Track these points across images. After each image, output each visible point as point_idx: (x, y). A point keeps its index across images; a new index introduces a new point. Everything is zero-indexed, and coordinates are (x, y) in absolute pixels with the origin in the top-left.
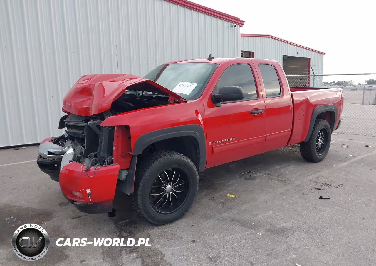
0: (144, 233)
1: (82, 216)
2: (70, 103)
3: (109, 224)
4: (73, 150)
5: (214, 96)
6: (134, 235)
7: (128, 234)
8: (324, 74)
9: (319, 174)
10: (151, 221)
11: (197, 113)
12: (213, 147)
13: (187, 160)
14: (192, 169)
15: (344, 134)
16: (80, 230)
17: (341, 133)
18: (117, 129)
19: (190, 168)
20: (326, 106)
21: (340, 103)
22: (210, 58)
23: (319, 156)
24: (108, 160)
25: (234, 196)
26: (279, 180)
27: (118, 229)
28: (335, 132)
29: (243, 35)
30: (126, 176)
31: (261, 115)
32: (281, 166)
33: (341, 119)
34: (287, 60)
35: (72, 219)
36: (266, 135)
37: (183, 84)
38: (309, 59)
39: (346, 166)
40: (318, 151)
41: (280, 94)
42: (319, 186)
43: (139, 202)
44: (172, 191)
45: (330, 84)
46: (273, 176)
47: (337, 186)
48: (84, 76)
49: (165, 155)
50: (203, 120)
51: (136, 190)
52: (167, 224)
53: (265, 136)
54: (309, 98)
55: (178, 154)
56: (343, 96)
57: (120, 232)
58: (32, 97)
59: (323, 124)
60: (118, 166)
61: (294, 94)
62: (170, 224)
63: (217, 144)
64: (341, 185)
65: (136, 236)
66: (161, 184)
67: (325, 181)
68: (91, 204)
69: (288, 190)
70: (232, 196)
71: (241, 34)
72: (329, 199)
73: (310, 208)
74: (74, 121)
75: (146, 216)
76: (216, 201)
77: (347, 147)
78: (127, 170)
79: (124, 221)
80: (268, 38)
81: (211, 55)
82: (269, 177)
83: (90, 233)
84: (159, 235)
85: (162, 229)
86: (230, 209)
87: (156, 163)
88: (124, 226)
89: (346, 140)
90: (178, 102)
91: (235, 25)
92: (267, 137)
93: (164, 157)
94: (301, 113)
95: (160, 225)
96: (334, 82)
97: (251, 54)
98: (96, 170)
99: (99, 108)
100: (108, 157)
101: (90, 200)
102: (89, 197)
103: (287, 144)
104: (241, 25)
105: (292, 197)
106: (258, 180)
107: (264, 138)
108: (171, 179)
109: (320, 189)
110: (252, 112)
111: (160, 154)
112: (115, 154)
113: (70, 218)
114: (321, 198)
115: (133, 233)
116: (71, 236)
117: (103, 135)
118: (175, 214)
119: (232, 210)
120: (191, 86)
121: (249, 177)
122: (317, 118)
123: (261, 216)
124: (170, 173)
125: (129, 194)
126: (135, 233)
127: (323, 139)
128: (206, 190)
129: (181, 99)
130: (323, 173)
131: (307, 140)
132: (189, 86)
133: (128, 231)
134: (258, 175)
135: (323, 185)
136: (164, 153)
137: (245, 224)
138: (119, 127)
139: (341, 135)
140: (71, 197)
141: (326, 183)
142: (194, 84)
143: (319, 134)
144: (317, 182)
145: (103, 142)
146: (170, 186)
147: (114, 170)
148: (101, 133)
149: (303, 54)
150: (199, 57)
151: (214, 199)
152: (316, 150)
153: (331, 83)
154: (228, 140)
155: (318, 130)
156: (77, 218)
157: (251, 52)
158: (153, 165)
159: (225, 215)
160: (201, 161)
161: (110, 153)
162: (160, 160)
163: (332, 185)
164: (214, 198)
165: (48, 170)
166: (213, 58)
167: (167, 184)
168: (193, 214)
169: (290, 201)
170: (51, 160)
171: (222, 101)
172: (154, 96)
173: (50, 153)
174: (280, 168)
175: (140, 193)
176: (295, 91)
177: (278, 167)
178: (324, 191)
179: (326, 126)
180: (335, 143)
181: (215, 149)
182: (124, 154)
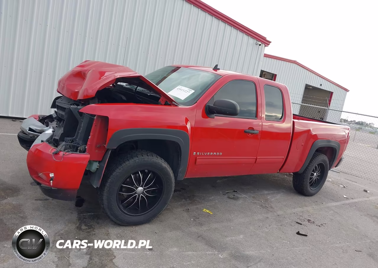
0: (104, 230)
1: (48, 199)
2: (64, 85)
3: (72, 213)
4: (52, 131)
5: (209, 106)
6: (93, 230)
7: (87, 228)
8: (343, 110)
9: (305, 209)
10: (114, 219)
11: (187, 121)
12: (196, 158)
13: (165, 165)
14: (169, 175)
15: (346, 173)
16: (40, 213)
17: (343, 172)
18: (97, 118)
19: (167, 174)
20: (329, 141)
21: (344, 141)
22: (216, 68)
23: (311, 190)
24: (81, 148)
25: (209, 212)
26: (262, 206)
27: (79, 220)
28: (334, 169)
29: (266, 56)
30: (97, 168)
31: (255, 136)
32: (269, 192)
33: (342, 158)
34: (309, 89)
35: (37, 200)
36: (257, 158)
37: (181, 88)
38: (331, 93)
39: (336, 206)
40: (311, 185)
41: (281, 118)
42: (301, 220)
43: (105, 198)
44: (143, 193)
45: (349, 122)
46: (258, 200)
47: (319, 224)
48: (87, 61)
49: (143, 156)
50: (192, 128)
51: (103, 184)
52: (130, 226)
53: (255, 158)
54: (311, 129)
55: (157, 157)
56: (349, 135)
57: (80, 224)
58: (41, 73)
59: (322, 158)
60: (89, 156)
61: (296, 121)
62: (134, 227)
63: (202, 156)
64: (324, 225)
65: (95, 231)
66: (133, 184)
67: (309, 217)
68: (55, 189)
69: (268, 218)
70: (208, 211)
71: (265, 54)
72: (306, 236)
73: (284, 241)
74: (64, 103)
75: (109, 214)
76: (190, 213)
77: (344, 187)
78: (99, 162)
79: (89, 214)
80: (294, 64)
81: (217, 66)
82: (253, 200)
83: (50, 218)
84: (118, 235)
85: (123, 229)
86: (201, 225)
87: (130, 161)
88: (86, 219)
89: (346, 180)
90: (170, 105)
91: (260, 43)
92: (257, 160)
93: (140, 157)
94: (299, 142)
95: (123, 226)
96: (354, 121)
97: (273, 77)
98: (64, 156)
99: (85, 94)
100: (83, 145)
101: (51, 184)
102: (51, 182)
103: (279, 171)
104: (266, 45)
105: (270, 226)
106: (240, 202)
107: (255, 160)
108: (144, 181)
109: (301, 224)
110: (246, 130)
111: (138, 153)
112: (89, 144)
113: (36, 199)
114: (298, 233)
115: (93, 228)
116: (29, 217)
117: (83, 121)
118: (141, 218)
119: (202, 225)
120: (188, 92)
121: (233, 197)
122: (316, 151)
123: (229, 238)
124: (145, 175)
125: (95, 187)
126: (95, 228)
127: (318, 174)
128: (184, 200)
129: (174, 103)
130: (309, 209)
131: (302, 171)
132: (186, 92)
133: (88, 225)
134: (242, 196)
135: (306, 220)
136: (142, 153)
137: (210, 244)
138: (99, 116)
139: (343, 174)
140: (36, 177)
141: (309, 219)
142: (191, 91)
143: (316, 167)
144: (300, 216)
145: (81, 129)
146: (142, 188)
147: (84, 159)
148: (82, 120)
149: (326, 87)
150: (204, 65)
151: (188, 211)
152: (308, 183)
153: (351, 121)
154: (215, 153)
155: (315, 163)
156: (43, 200)
157: (274, 74)
158: (127, 163)
159: (194, 229)
160: (180, 170)
161: (85, 142)
162: (136, 159)
163: (315, 222)
164: (188, 209)
165: (27, 146)
166: (219, 69)
167: (139, 185)
168: (161, 221)
169: (266, 229)
170: (31, 137)
171: (215, 113)
172: (149, 95)
173: (30, 129)
174: (268, 194)
175: (107, 188)
176: (298, 119)
177: (266, 192)
178: (304, 227)
179: (325, 161)
180: (334, 181)
181: (198, 160)
182: (98, 146)
